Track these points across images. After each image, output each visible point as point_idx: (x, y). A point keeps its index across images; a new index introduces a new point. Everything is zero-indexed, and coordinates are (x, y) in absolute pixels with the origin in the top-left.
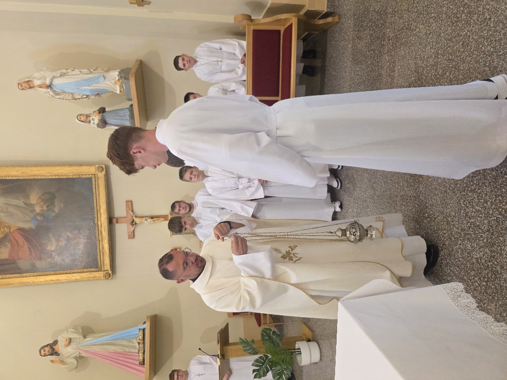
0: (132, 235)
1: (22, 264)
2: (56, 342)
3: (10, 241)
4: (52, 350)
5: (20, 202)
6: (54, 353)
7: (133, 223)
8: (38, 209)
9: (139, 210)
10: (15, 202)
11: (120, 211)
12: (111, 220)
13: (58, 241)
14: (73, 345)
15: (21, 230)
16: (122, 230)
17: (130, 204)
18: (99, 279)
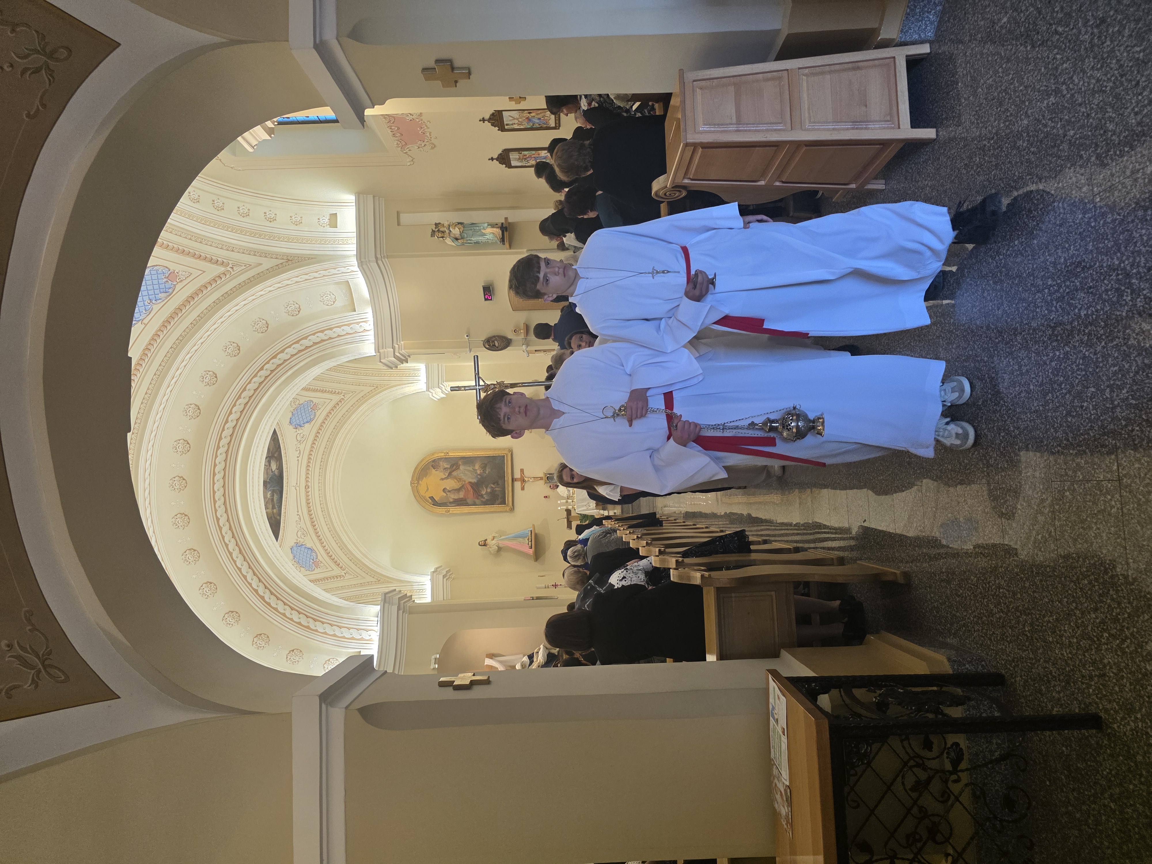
0: (523, 489)
1: (469, 501)
2: (486, 540)
3: (464, 489)
4: (484, 544)
5: (471, 469)
6: (485, 545)
7: (523, 481)
8: (479, 472)
9: (526, 473)
10: (469, 468)
11: (517, 475)
12: (513, 480)
13: (487, 488)
14: (495, 539)
15: (470, 483)
16: (518, 485)
17: (522, 471)
18: (506, 511)
